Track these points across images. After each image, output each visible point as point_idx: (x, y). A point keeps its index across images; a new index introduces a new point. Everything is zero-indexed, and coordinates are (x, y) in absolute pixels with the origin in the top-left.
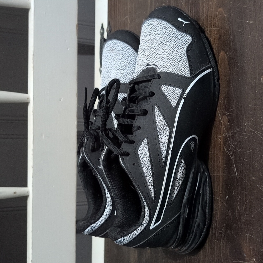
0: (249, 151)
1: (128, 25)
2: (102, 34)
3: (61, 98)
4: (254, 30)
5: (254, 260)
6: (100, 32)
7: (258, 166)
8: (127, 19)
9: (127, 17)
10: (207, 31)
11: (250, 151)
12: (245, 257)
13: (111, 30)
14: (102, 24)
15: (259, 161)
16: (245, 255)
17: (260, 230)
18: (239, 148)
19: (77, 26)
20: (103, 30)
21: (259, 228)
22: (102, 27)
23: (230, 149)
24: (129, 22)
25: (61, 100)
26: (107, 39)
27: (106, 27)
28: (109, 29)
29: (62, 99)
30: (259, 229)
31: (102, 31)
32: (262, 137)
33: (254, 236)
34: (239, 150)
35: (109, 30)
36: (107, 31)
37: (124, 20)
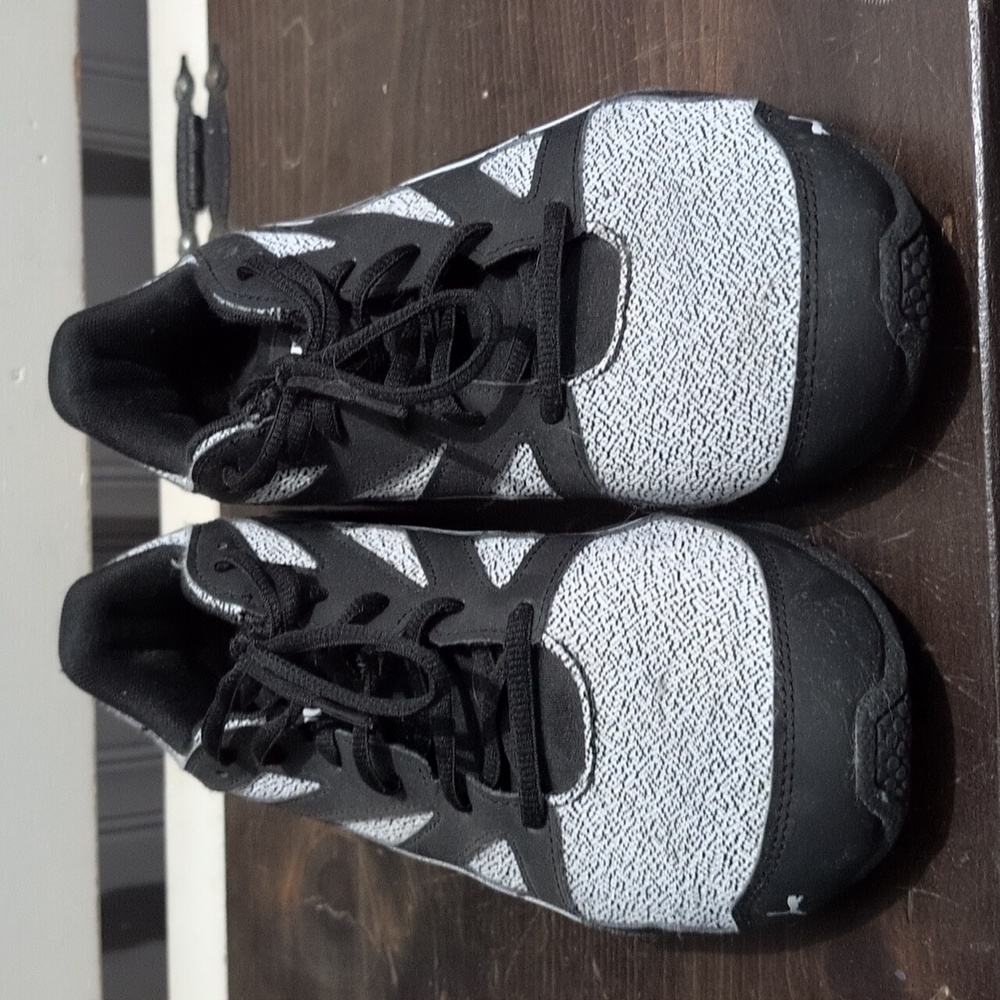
0: (899, 537)
1: (306, 52)
2: (184, 99)
3: (18, 370)
4: (898, 31)
5: (947, 992)
6: (177, 90)
7: (943, 596)
8: (298, 29)
9: (299, 20)
10: (679, 50)
11: (906, 535)
12: (904, 984)
13: (227, 79)
14: (184, 59)
15: (949, 573)
16: (901, 975)
17: (967, 862)
18: (853, 529)
19: (76, 63)
20: (190, 82)
21: (963, 855)
22: (185, 71)
23: (808, 537)
24: (309, 41)
25: (17, 377)
26: (209, 117)
27: (200, 67)
28: (216, 76)
29: (21, 374)
30: (963, 860)
31: (184, 87)
32: (956, 475)
33: (939, 893)
34: (851, 535)
35: (219, 81)
36: (208, 85)
37: (285, 34)
